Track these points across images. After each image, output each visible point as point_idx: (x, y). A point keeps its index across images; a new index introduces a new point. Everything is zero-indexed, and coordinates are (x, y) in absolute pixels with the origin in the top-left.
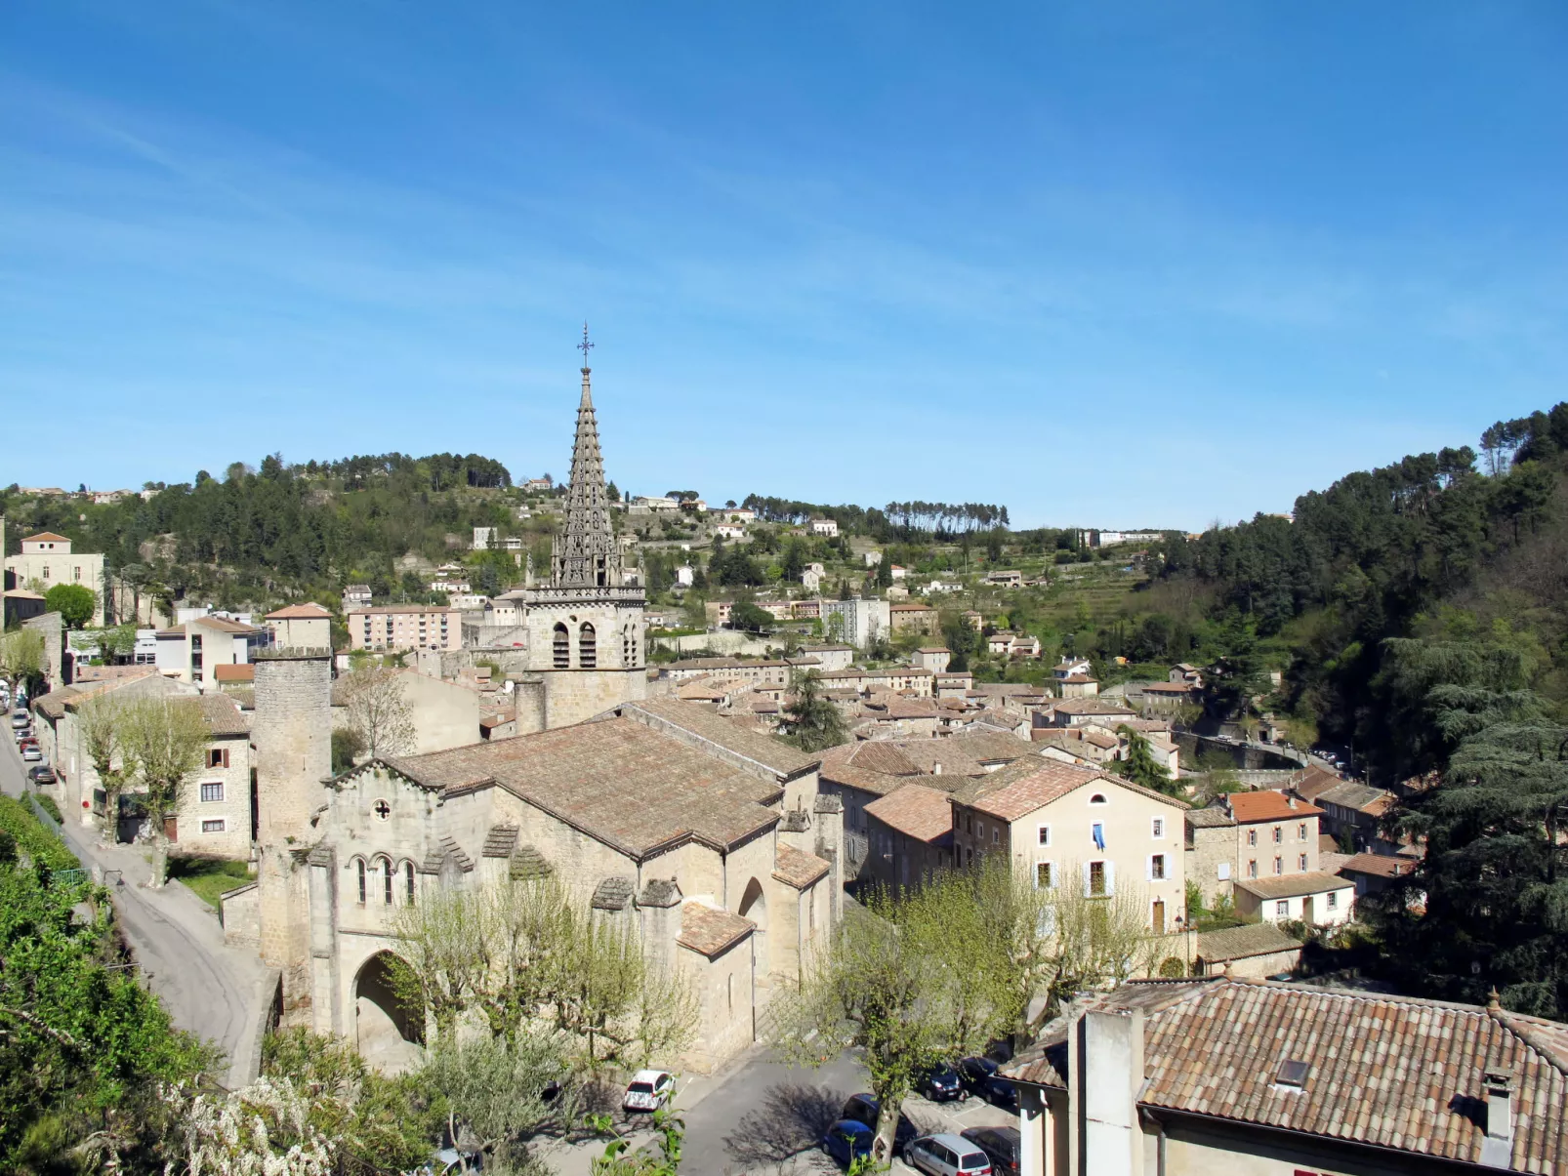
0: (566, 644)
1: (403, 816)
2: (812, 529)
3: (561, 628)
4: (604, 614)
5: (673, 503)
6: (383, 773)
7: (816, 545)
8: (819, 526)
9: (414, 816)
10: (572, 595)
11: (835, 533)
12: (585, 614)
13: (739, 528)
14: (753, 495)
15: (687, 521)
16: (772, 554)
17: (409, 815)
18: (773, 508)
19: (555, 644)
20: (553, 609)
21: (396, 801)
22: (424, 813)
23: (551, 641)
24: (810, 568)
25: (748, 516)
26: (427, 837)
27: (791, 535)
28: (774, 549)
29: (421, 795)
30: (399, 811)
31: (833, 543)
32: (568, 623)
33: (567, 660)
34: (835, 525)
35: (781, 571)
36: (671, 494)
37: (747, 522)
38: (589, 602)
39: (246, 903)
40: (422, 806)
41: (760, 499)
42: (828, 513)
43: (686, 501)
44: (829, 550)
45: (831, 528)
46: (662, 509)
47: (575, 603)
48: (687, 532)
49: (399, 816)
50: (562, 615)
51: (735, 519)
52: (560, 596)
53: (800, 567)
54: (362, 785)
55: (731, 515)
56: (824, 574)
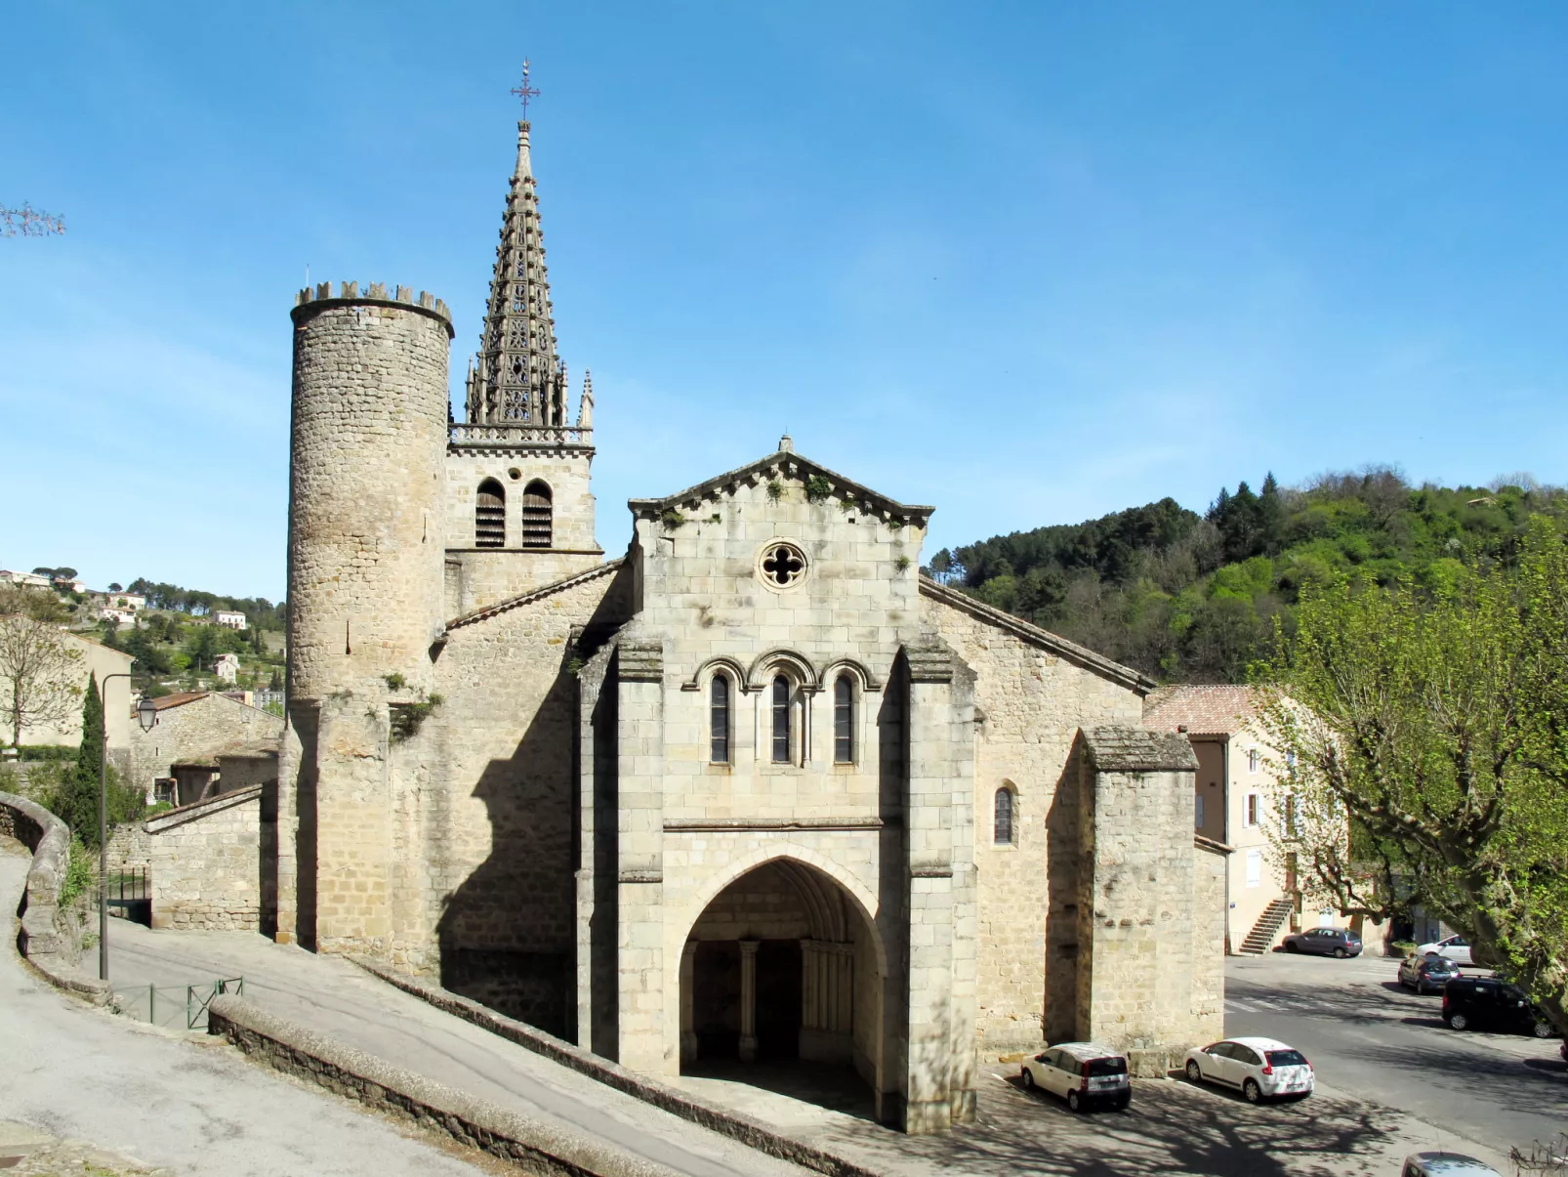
0: (501, 512)
1: (837, 575)
2: (217, 619)
3: (491, 487)
4: (568, 469)
5: (44, 581)
6: (792, 487)
7: (225, 637)
8: (225, 617)
9: (864, 575)
10: (515, 438)
11: (243, 626)
12: (534, 467)
13: (129, 613)
14: (141, 580)
15: (63, 601)
16: (172, 643)
17: (852, 574)
18: (166, 595)
19: (479, 511)
20: (480, 457)
21: (821, 545)
22: (890, 569)
23: (474, 506)
24: (223, 658)
25: (139, 602)
26: (894, 617)
27: (193, 625)
28: (174, 638)
29: (883, 532)
30: (828, 564)
31: (244, 636)
32: (505, 480)
33: (502, 535)
34: (244, 618)
35: (187, 660)
36: (38, 571)
37: (138, 608)
38: (545, 449)
39: (214, 838)
40: (887, 553)
41: (150, 585)
42: (233, 605)
43: (61, 579)
44: (240, 643)
45: (239, 620)
46: (30, 585)
47: (519, 449)
48: (65, 613)
49: (825, 576)
50: (496, 467)
51: (122, 603)
52: (494, 438)
53: (212, 658)
54: (735, 512)
55: (117, 599)
56: (239, 666)
